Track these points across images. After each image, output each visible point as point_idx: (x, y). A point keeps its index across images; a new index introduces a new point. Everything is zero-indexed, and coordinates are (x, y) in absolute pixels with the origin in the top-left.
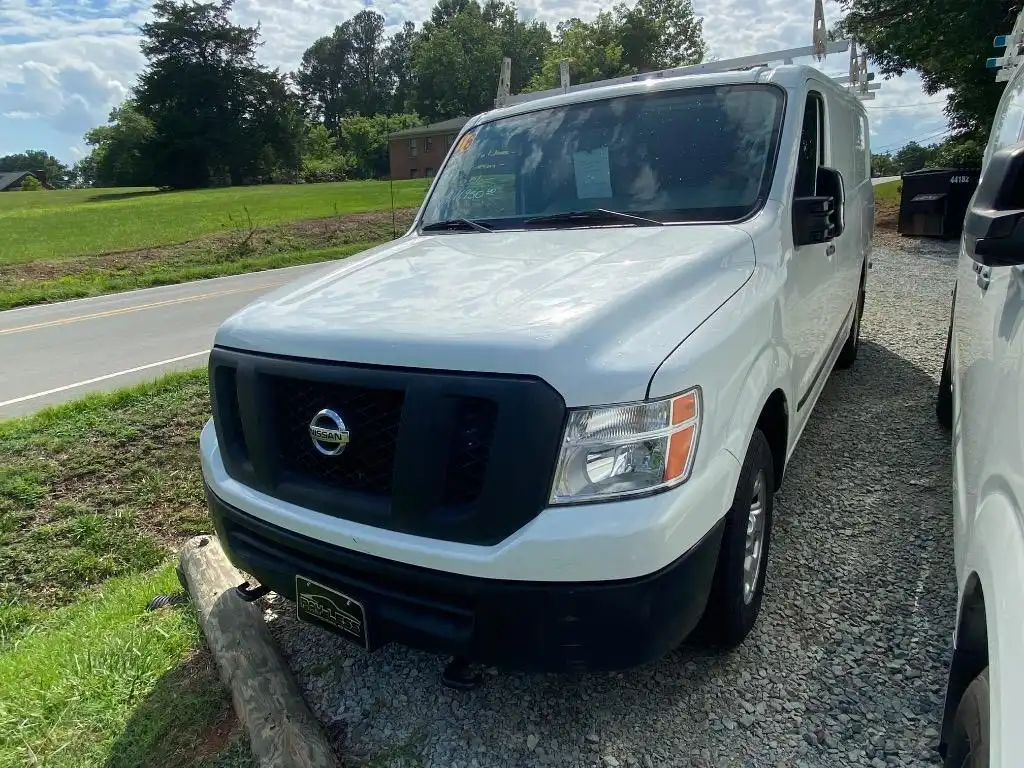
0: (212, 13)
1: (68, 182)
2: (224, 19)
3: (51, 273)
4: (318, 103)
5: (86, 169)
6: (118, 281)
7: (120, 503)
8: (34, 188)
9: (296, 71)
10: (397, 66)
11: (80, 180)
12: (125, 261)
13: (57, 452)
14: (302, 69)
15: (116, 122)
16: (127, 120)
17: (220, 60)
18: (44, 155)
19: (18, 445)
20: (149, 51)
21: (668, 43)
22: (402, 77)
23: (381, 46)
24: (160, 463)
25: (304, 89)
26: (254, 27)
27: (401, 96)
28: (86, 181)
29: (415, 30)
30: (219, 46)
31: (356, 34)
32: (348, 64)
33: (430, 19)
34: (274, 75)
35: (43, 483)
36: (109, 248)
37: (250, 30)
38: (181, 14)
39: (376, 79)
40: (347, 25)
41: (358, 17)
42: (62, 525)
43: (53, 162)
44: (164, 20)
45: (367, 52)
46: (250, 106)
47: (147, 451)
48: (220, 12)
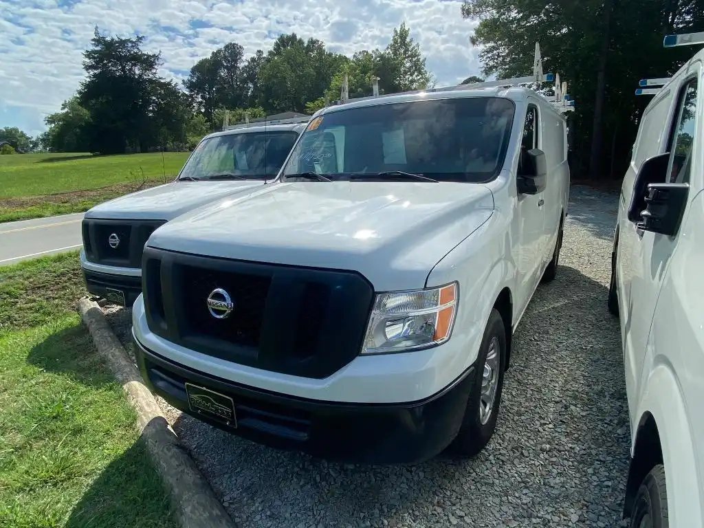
0: (130, 45)
1: (33, 148)
2: (138, 48)
3: (22, 205)
4: (200, 100)
5: (45, 140)
6: (62, 209)
7: (56, 298)
8: (9, 153)
9: (186, 79)
10: (252, 78)
11: (40, 147)
12: (67, 198)
13: (28, 278)
14: (190, 78)
15: (66, 110)
16: (72, 109)
17: (134, 74)
18: (16, 130)
19: (11, 274)
20: (88, 68)
21: (405, 73)
22: (255, 84)
23: (241, 65)
24: (75, 284)
25: (191, 91)
26: (157, 54)
27: (254, 96)
28: (45, 148)
29: (264, 55)
30: (135, 65)
31: (225, 57)
32: (220, 76)
33: (272, 49)
34: (169, 84)
35: (22, 289)
36: (58, 190)
37: (154, 56)
38: (109, 45)
39: (238, 86)
40: (219, 51)
41: (227, 47)
42: (29, 305)
43: (23, 135)
44: (98, 48)
45: (232, 68)
46: (153, 103)
47: (70, 279)
48: (135, 44)
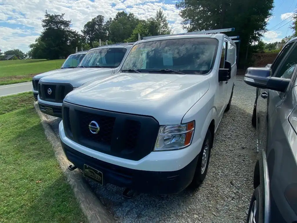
0: (59, 17)
1: (25, 57)
2: (62, 18)
3: (20, 78)
4: (88, 38)
5: (30, 54)
8: (16, 59)
9: (82, 30)
10: (108, 29)
11: (28, 57)
13: (21, 98)
14: (84, 29)
15: (37, 42)
16: (39, 42)
17: (61, 28)
18: (18, 50)
19: (16, 97)
20: (44, 26)
22: (109, 31)
23: (103, 24)
25: (85, 34)
26: (70, 21)
27: (108, 36)
28: (30, 57)
29: (112, 20)
30: (61, 25)
31: (97, 21)
32: (96, 28)
33: (115, 18)
34: (75, 32)
35: (19, 101)
38: (52, 17)
39: (103, 32)
40: (95, 18)
41: (98, 17)
43: (21, 52)
44: (47, 19)
45: (100, 25)
46: (69, 40)
48: (61, 17)
